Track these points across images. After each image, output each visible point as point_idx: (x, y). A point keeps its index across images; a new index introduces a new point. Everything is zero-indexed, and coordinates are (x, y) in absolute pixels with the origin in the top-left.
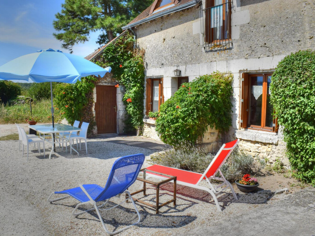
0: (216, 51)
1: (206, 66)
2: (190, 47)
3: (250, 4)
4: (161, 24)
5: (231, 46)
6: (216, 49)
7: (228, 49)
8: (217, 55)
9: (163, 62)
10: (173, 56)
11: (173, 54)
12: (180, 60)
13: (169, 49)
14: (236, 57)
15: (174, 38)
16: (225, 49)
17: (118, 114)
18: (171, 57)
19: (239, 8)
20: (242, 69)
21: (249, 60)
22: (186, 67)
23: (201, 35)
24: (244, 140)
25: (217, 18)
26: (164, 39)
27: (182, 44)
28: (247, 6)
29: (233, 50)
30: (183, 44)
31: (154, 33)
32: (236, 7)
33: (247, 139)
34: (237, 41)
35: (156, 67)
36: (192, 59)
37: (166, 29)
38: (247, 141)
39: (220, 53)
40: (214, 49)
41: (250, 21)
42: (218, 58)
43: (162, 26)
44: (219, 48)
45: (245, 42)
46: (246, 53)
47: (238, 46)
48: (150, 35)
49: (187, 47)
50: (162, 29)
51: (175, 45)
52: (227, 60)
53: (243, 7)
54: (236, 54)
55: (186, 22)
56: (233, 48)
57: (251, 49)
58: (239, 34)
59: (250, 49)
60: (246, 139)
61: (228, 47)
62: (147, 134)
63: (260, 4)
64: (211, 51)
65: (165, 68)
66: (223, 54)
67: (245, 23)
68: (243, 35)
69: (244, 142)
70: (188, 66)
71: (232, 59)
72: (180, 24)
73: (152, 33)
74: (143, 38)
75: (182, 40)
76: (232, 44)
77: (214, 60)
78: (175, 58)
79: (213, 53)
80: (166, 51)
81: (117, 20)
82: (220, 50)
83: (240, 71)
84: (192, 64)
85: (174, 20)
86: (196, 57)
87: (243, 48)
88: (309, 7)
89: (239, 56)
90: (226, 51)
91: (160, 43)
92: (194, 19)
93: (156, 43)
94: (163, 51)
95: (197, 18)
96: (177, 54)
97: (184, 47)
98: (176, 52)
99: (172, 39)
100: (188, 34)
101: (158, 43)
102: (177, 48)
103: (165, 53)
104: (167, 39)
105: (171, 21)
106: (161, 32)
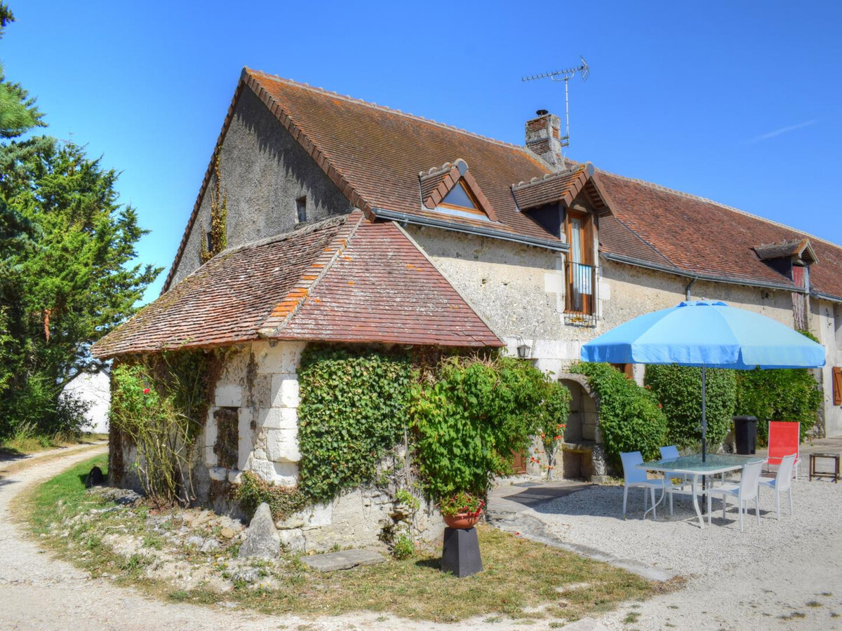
0: (578, 326)
1: (565, 345)
2: (541, 311)
4: (477, 248)
5: (594, 324)
6: (577, 323)
7: (591, 327)
10: (507, 317)
11: (506, 315)
12: (522, 329)
13: (498, 302)
15: (506, 285)
16: (587, 327)
18: (503, 320)
19: (602, 278)
22: (534, 342)
23: (559, 298)
25: (586, 282)
26: (484, 281)
27: (525, 301)
28: (609, 280)
29: (596, 329)
30: (528, 302)
31: (453, 257)
32: (598, 276)
34: (600, 319)
36: (545, 331)
37: (489, 262)
39: (581, 330)
40: (575, 323)
41: (611, 298)
42: (580, 336)
43: (476, 251)
44: (581, 324)
45: (608, 323)
47: (601, 325)
48: (444, 259)
49: (536, 310)
50: (476, 258)
51: (511, 299)
53: (605, 279)
55: (534, 265)
58: (602, 310)
61: (590, 324)
63: (619, 282)
64: (572, 325)
66: (585, 332)
67: (607, 299)
68: (605, 314)
70: (537, 341)
72: (520, 264)
73: (448, 256)
75: (526, 294)
76: (596, 321)
77: (576, 338)
78: (511, 323)
79: (574, 328)
80: (489, 305)
84: (544, 339)
85: (510, 254)
86: (551, 329)
90: (589, 329)
91: (472, 284)
92: (548, 268)
93: (463, 282)
94: (483, 304)
95: (553, 268)
96: (515, 316)
97: (529, 307)
98: (514, 313)
99: (503, 286)
100: (538, 288)
101: (467, 283)
102: (515, 305)
103: (488, 308)
104: (491, 282)
105: (501, 252)
106: (476, 262)
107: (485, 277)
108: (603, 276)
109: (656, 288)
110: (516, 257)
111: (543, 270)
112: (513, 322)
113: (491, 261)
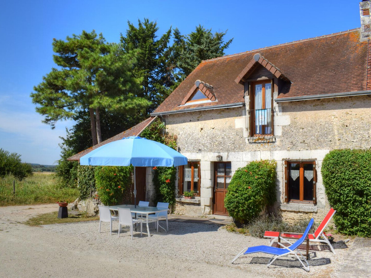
0: (260, 143)
1: (249, 154)
2: (232, 138)
3: (290, 112)
4: (199, 116)
6: (260, 141)
7: (271, 142)
8: (261, 146)
9: (200, 148)
10: (212, 143)
11: (212, 142)
12: (221, 148)
13: (208, 137)
14: (279, 149)
15: (213, 129)
16: (269, 142)
17: (148, 194)
18: (210, 145)
19: (281, 113)
20: (285, 158)
21: (291, 152)
22: (228, 154)
23: (245, 130)
24: (288, 211)
25: (262, 119)
26: (202, 129)
27: (223, 135)
29: (276, 143)
30: (225, 135)
31: (188, 122)
32: (278, 112)
33: (292, 210)
34: (280, 137)
35: (192, 152)
36: (235, 148)
37: (204, 120)
38: (291, 212)
39: (263, 145)
40: (257, 142)
41: (291, 123)
42: (262, 148)
43: (198, 117)
44: (263, 141)
45: (287, 138)
46: (288, 147)
47: (280, 141)
48: (184, 124)
49: (229, 138)
50: (198, 120)
51: (215, 135)
52: (270, 150)
53: (284, 113)
54: (279, 146)
55: (228, 117)
56: (276, 142)
57: (293, 143)
58: (281, 132)
59: (291, 144)
60: (290, 210)
61: (271, 141)
62: (179, 212)
63: (299, 112)
64: (255, 143)
65: (203, 153)
66: (266, 146)
67: (286, 125)
68: (285, 134)
69: (288, 213)
70: (230, 153)
71: (275, 150)
72: (220, 118)
73: (186, 122)
74: (175, 126)
75: (224, 131)
76: (275, 139)
77: (259, 150)
78: (215, 145)
79: (257, 144)
81: (115, 101)
82: (263, 143)
83: (283, 160)
84: (235, 152)
85: (215, 115)
86: (239, 146)
87: (286, 143)
88: (337, 119)
89: (282, 148)
90: (270, 144)
91: (196, 131)
92: (237, 116)
93: (192, 131)
94: (201, 139)
95: (240, 116)
96: (217, 142)
97: (225, 137)
98: (217, 141)
99: (211, 130)
100: (231, 127)
101: (194, 131)
102: (218, 137)
103: (203, 140)
104: (205, 129)
105: (210, 115)
106: (198, 122)
107: (202, 128)
108: (283, 112)
109: (346, 108)
110: (218, 115)
111: (234, 118)
112: (216, 145)
113: (205, 120)
